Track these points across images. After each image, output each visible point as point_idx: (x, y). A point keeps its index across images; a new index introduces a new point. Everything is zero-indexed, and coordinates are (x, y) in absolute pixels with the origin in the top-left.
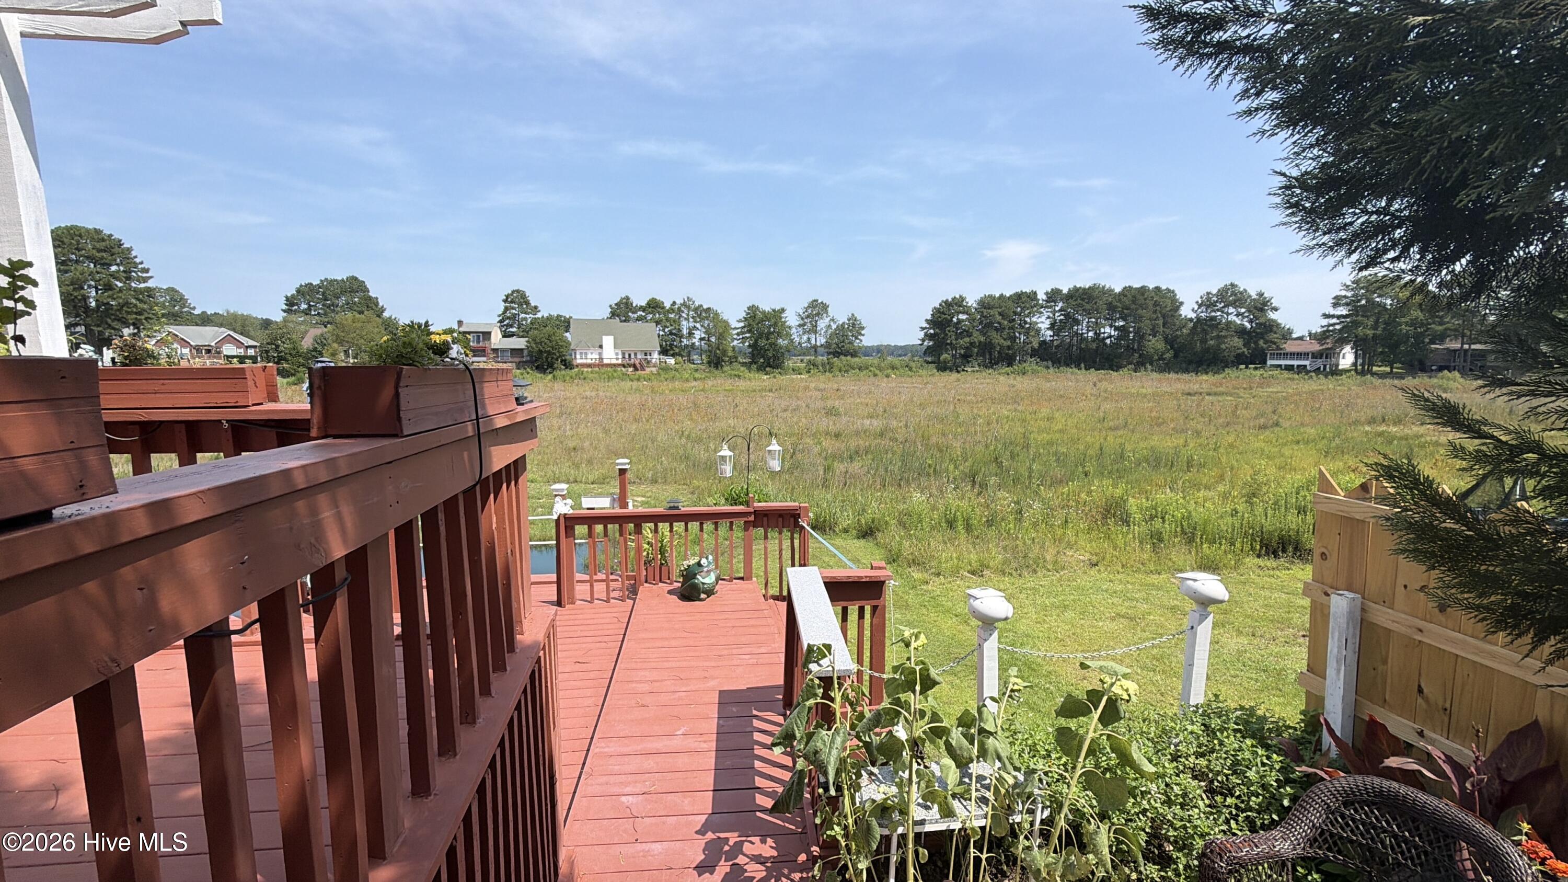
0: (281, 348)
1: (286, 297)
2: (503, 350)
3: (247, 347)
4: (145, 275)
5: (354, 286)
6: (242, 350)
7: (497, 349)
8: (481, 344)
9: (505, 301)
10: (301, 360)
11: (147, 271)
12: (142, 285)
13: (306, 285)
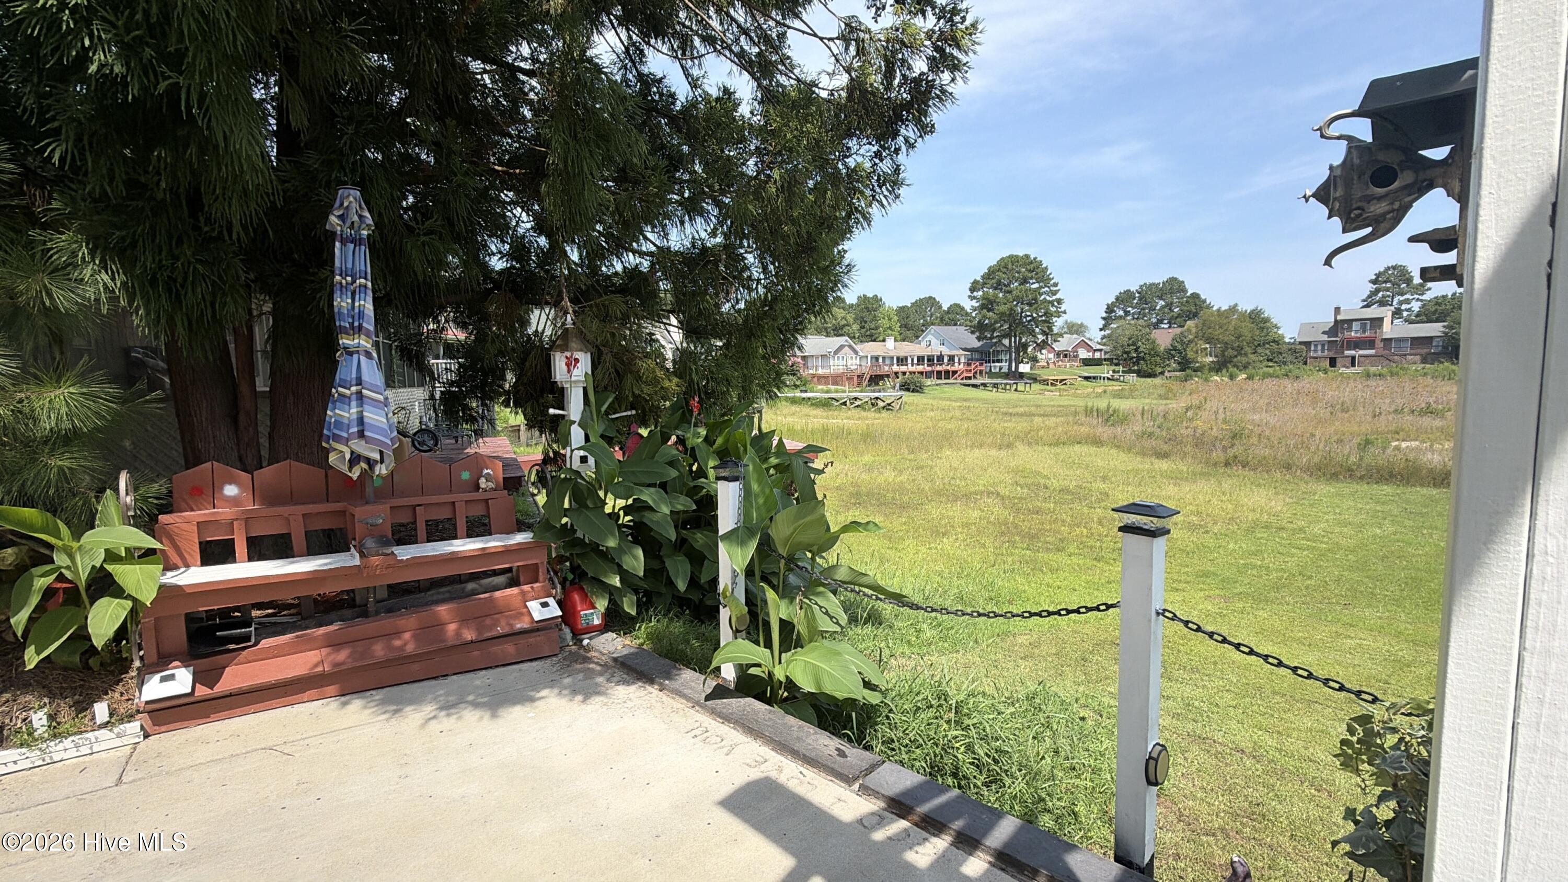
0: (1141, 349)
1: (1108, 305)
2: (1399, 340)
3: (1095, 351)
4: (1055, 289)
5: (1174, 287)
6: (1091, 354)
7: (1390, 340)
8: (1367, 334)
9: (1374, 282)
10: (1158, 359)
11: (1056, 285)
12: (1054, 298)
13: (1125, 292)
